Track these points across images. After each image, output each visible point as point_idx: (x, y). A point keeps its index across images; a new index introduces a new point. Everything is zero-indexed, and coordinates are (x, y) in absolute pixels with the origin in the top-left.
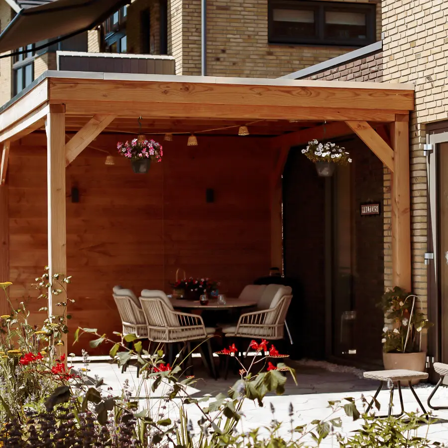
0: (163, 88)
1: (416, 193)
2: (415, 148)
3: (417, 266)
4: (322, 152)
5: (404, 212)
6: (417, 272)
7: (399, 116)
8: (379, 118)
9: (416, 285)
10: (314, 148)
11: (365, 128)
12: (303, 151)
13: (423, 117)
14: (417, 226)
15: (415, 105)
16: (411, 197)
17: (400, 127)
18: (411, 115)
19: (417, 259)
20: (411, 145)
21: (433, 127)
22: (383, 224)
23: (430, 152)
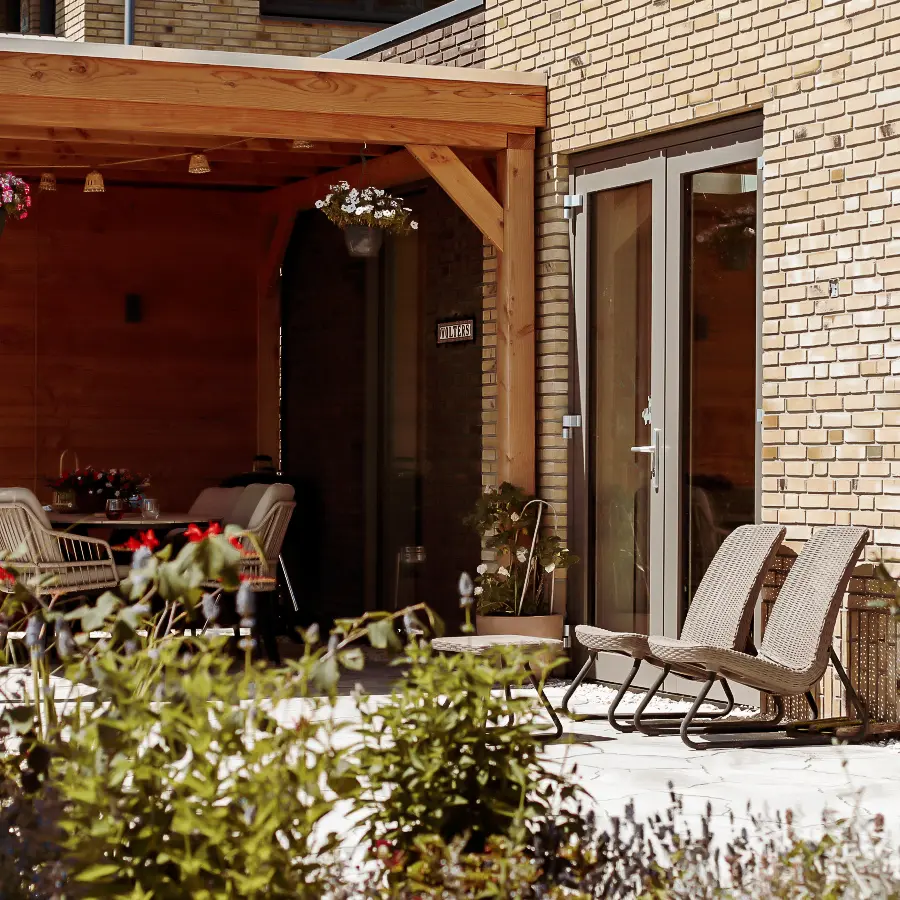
0: (34, 65)
1: (547, 295)
2: (547, 203)
3: (548, 441)
4: (356, 205)
5: (523, 332)
6: (548, 454)
7: (516, 138)
8: (474, 139)
9: (546, 481)
10: (341, 197)
11: (445, 160)
12: (319, 204)
13: (563, 140)
14: (549, 361)
15: (547, 116)
16: (538, 303)
17: (517, 160)
18: (540, 135)
19: (549, 427)
20: (538, 197)
21: (582, 161)
22: (480, 360)
23: (576, 210)
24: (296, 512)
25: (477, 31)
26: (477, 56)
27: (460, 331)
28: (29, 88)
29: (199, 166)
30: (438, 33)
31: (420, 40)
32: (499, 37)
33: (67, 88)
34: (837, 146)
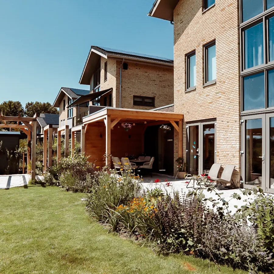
1: (184, 137)
2: (183, 127)
3: (184, 152)
4: (165, 127)
5: (181, 141)
6: (184, 154)
7: (180, 120)
8: (176, 120)
9: (183, 157)
10: (163, 126)
11: (173, 122)
12: (160, 127)
13: (186, 120)
14: (184, 144)
15: (184, 118)
16: (183, 138)
17: (180, 122)
18: (183, 120)
19: (184, 151)
20: (182, 126)
21: (188, 123)
22: (174, 143)
23: (187, 128)
24: (154, 160)
25: (173, 108)
26: (173, 111)
27: (172, 140)
28: (132, 114)
29: (145, 123)
30: (167, 108)
31: (165, 109)
32: (176, 109)
33: (135, 114)
34: (228, 122)
